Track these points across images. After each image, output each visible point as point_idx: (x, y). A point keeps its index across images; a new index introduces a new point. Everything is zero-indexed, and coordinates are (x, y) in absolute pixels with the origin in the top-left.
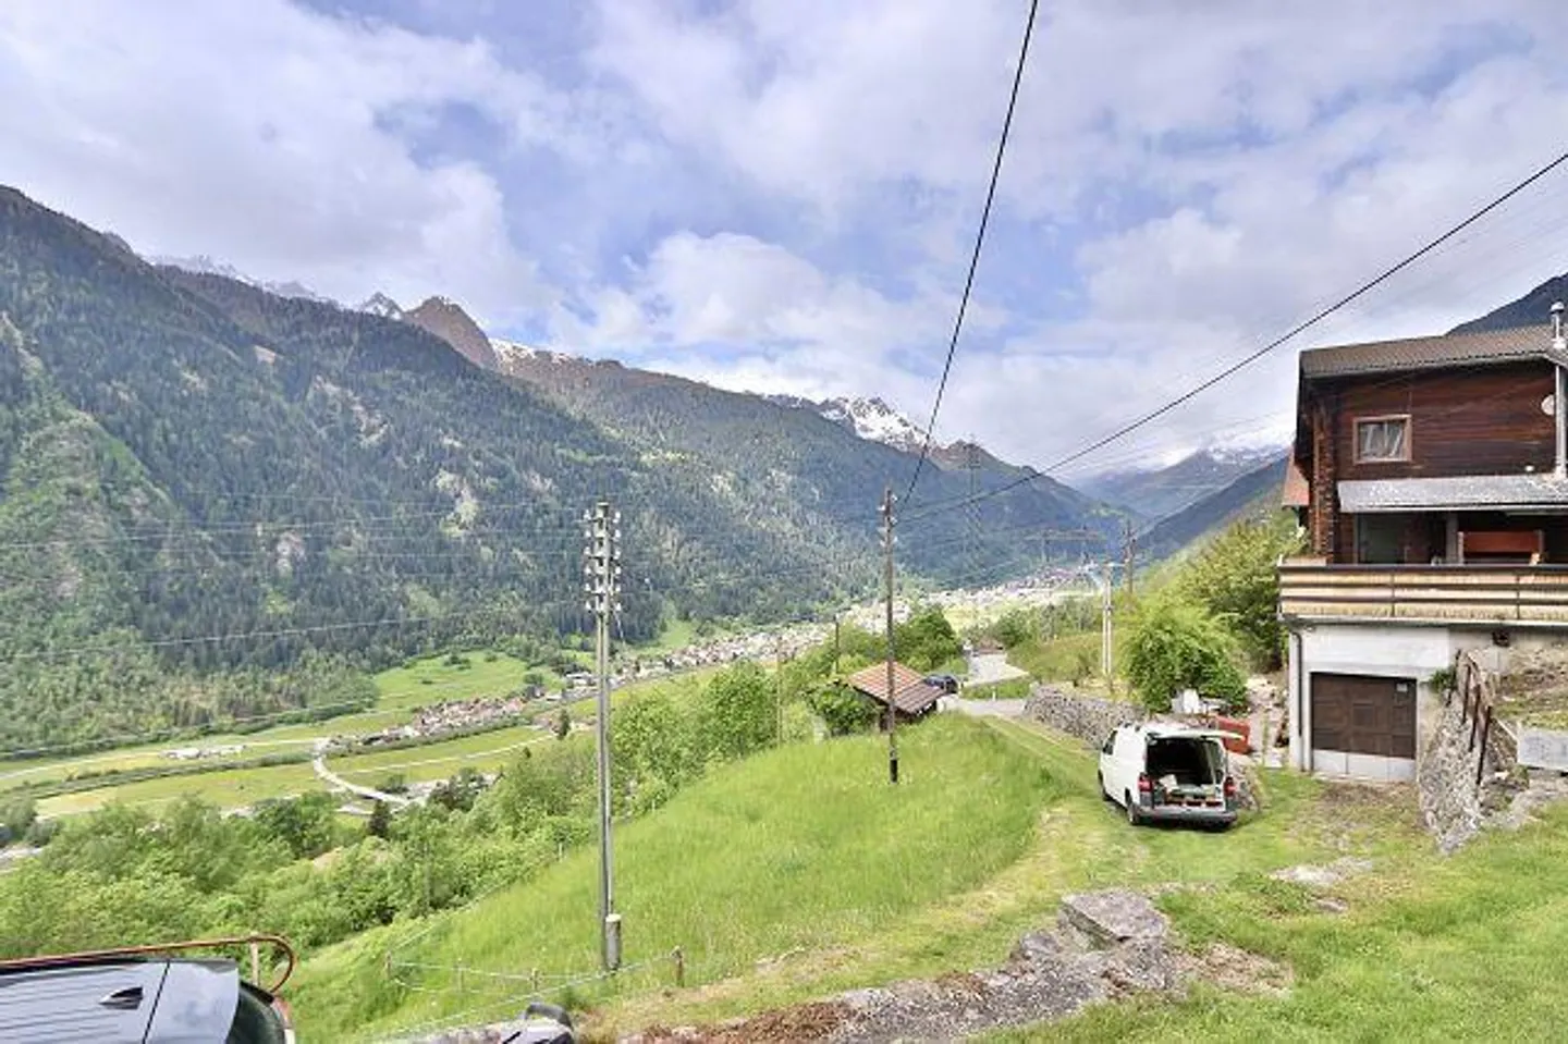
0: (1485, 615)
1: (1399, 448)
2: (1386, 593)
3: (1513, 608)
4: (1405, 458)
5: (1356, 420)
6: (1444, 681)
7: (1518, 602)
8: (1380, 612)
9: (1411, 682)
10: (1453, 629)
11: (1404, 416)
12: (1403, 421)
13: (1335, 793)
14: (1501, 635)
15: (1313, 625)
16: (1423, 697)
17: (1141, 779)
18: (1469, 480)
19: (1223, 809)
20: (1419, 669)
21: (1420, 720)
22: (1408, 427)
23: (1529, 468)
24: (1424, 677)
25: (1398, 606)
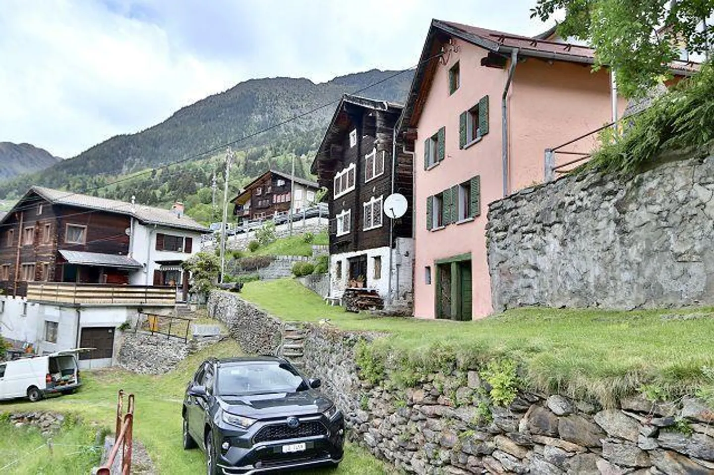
0: (137, 302)
1: (81, 238)
2: (110, 295)
3: (144, 300)
4: (84, 243)
5: (67, 224)
6: (125, 327)
7: (146, 298)
8: (108, 302)
9: (113, 328)
10: (128, 307)
11: (84, 226)
12: (84, 228)
13: (95, 373)
14: (140, 309)
15: (84, 308)
16: (117, 333)
17: (47, 377)
18: (104, 255)
19: (76, 382)
20: (116, 323)
21: (115, 342)
22: (86, 230)
23: (120, 253)
24: (118, 326)
25: (114, 300)
